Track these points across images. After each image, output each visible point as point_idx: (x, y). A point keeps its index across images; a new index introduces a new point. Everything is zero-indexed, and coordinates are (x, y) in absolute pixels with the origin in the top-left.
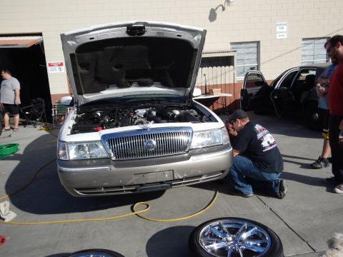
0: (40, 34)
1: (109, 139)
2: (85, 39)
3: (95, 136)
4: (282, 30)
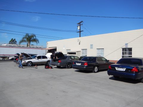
0: (56, 47)
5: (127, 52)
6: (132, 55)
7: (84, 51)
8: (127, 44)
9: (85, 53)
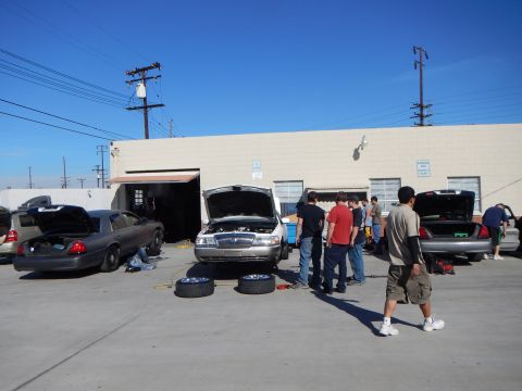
0: (198, 169)
1: (217, 237)
2: (214, 192)
3: (212, 235)
7: (384, 185)
9: (386, 192)
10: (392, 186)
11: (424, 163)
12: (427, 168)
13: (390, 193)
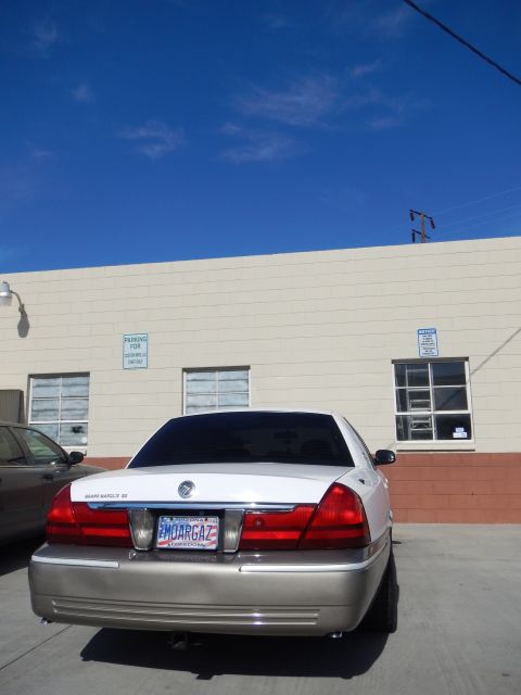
4: (137, 351)
5: (431, 388)
6: (465, 407)
7: (59, 389)
8: (428, 333)
9: (60, 405)
10: (74, 391)
11: (135, 340)
12: (142, 350)
13: (68, 404)
